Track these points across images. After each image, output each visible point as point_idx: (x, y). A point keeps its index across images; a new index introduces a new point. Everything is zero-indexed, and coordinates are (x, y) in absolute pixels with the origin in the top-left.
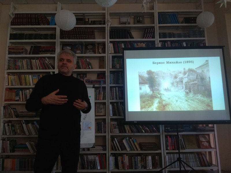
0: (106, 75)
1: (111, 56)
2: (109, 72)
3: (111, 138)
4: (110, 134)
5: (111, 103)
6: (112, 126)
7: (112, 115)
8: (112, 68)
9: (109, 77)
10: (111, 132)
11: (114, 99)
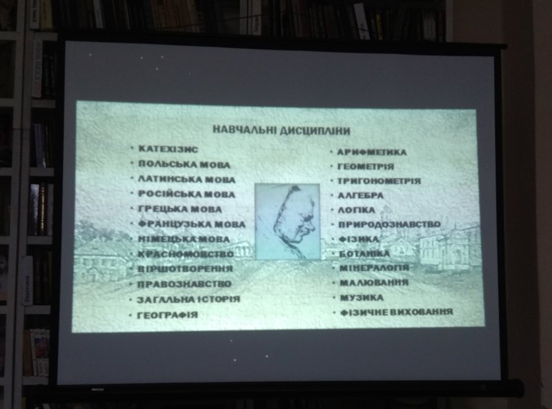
0: (16, 124)
1: (39, 40)
2: (28, 113)
3: (23, 396)
4: (22, 381)
5: (31, 250)
6: (33, 345)
7: (31, 302)
8: (44, 97)
9: (27, 135)
10: (25, 373)
11: (45, 233)
